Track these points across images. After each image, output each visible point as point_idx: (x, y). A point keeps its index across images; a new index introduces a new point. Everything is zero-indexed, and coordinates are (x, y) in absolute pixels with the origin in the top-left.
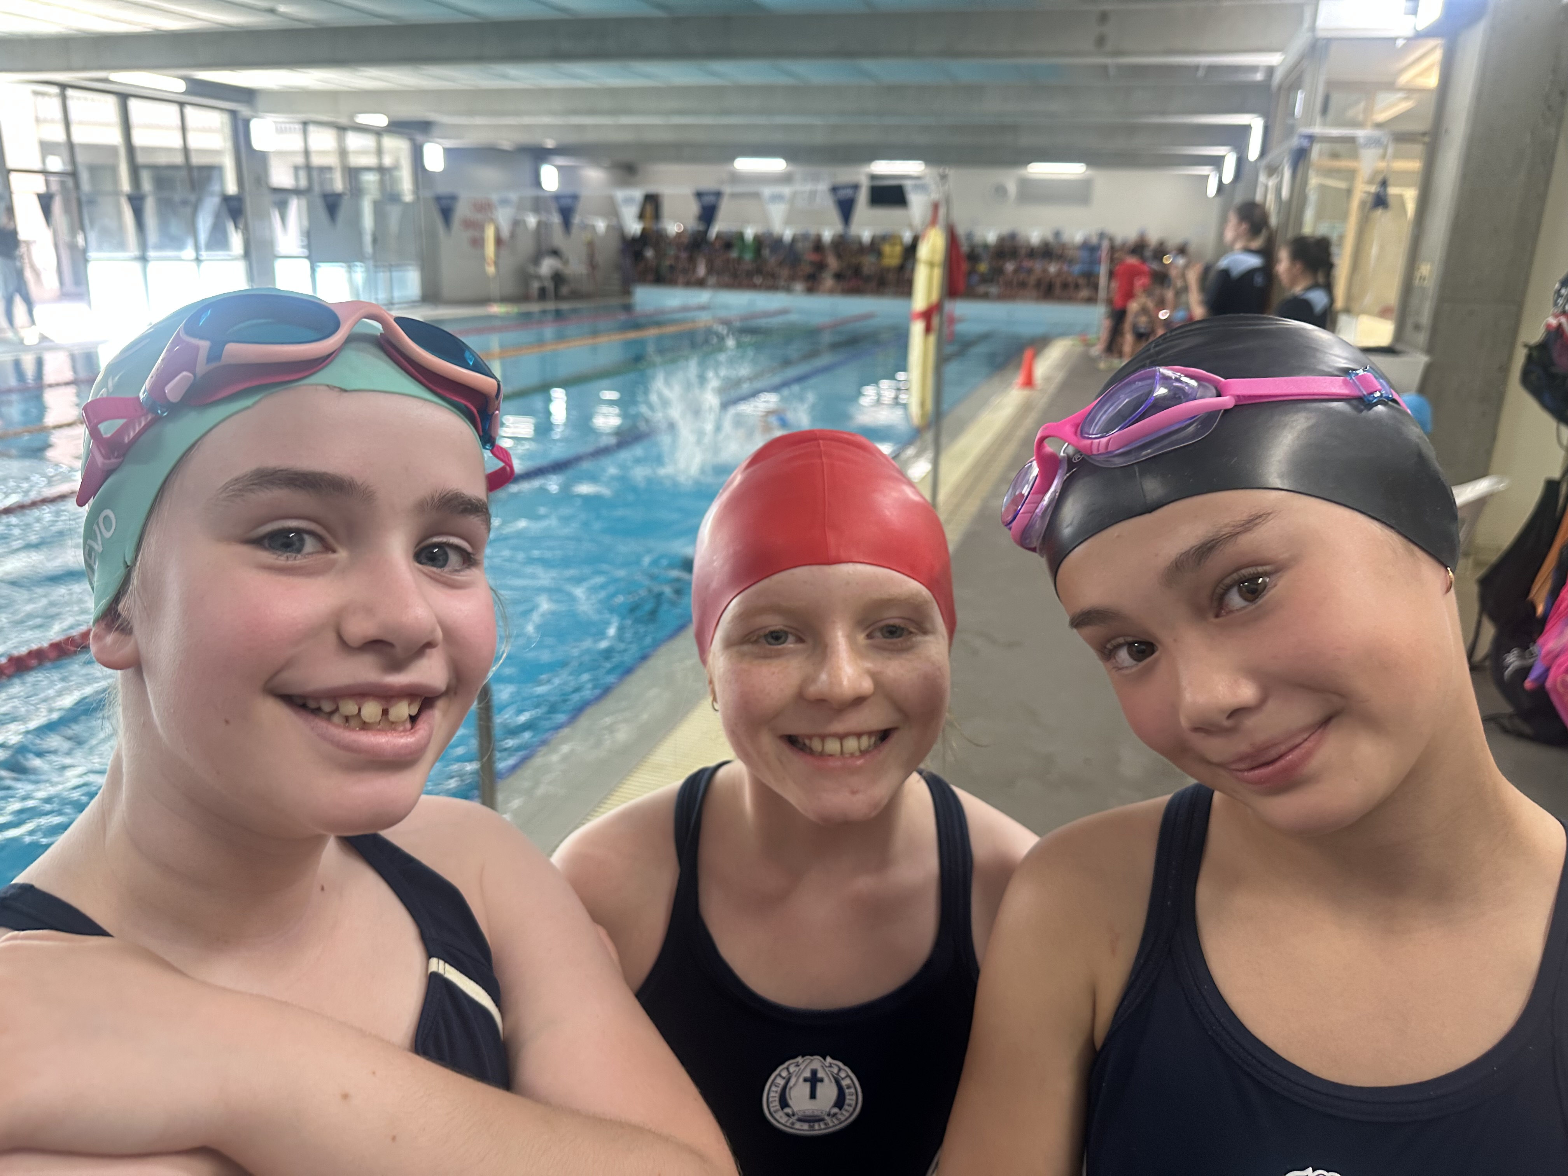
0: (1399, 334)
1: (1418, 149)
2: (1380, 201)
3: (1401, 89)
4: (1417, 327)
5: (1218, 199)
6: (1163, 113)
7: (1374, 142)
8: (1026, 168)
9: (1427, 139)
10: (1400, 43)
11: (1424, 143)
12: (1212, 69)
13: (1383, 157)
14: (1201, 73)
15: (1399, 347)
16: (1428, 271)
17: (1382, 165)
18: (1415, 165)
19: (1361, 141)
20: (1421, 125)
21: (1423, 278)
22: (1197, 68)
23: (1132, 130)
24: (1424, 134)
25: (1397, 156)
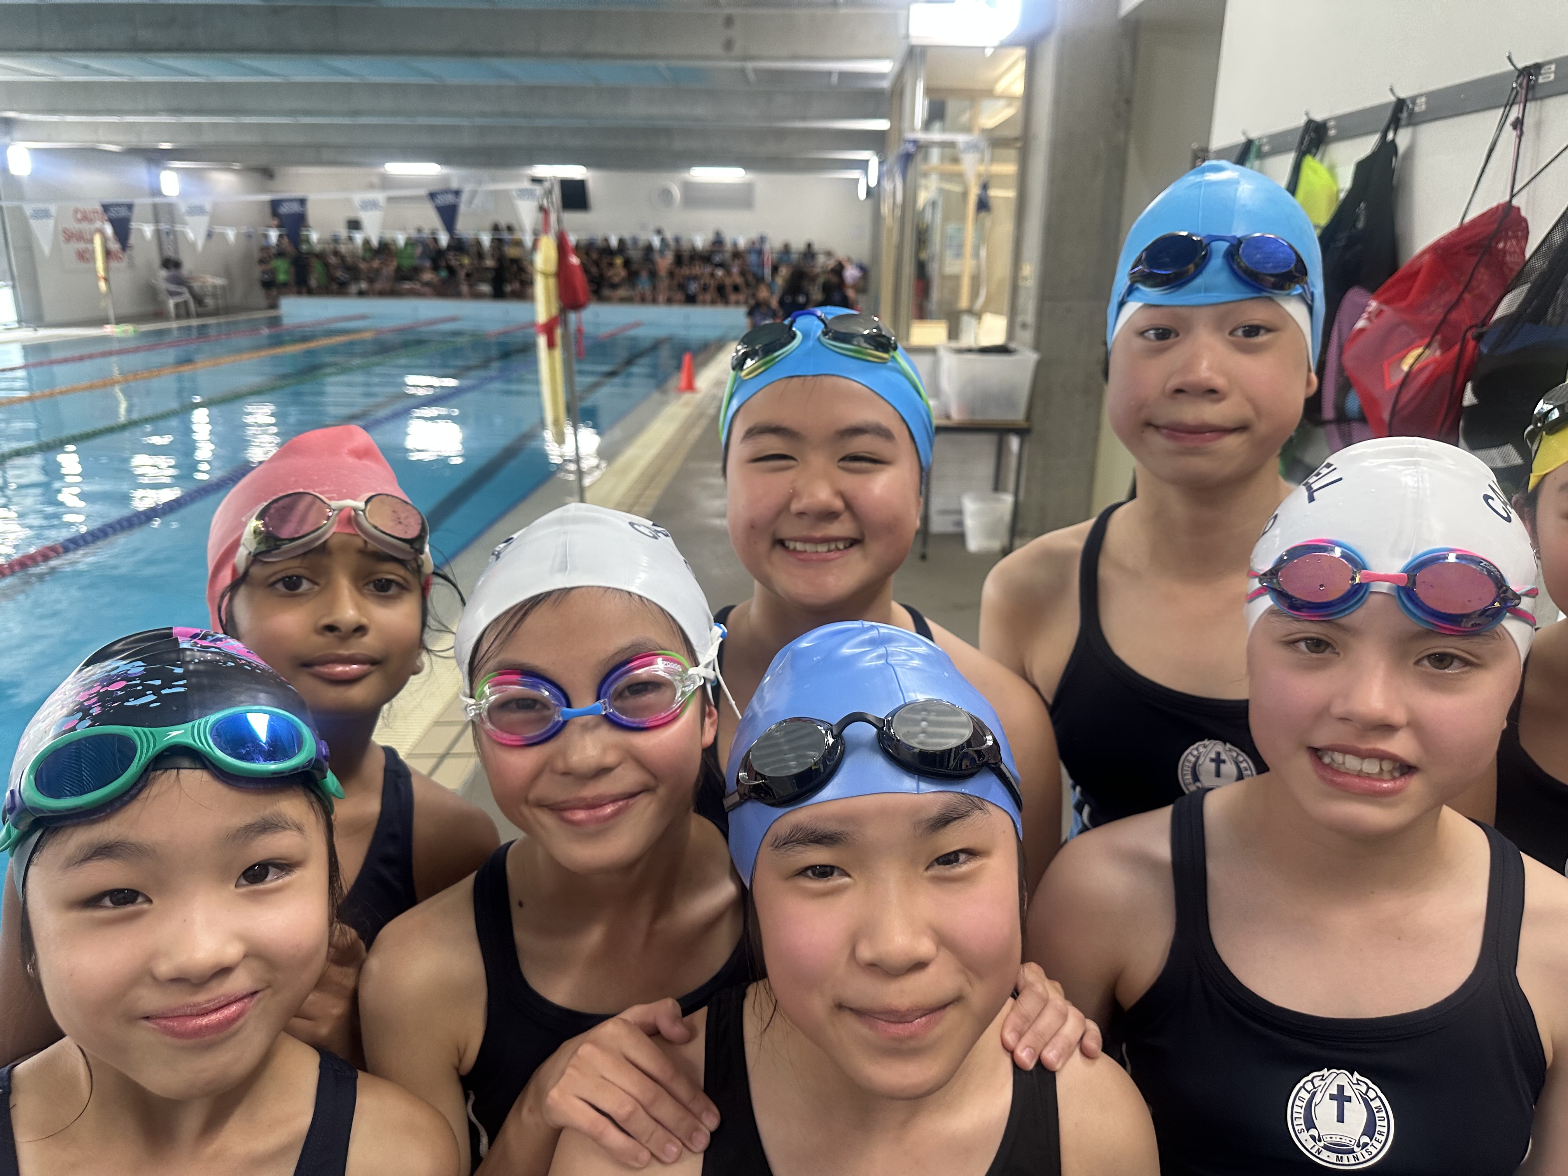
0: (1011, 333)
1: (1012, 153)
2: (983, 205)
3: (1000, 97)
4: (1024, 326)
5: (869, 202)
6: (804, 118)
7: (973, 147)
8: (689, 171)
9: (1019, 145)
10: (989, 52)
11: (1016, 148)
12: (843, 75)
13: (982, 161)
14: (835, 79)
15: (1012, 345)
16: (1029, 270)
17: (982, 168)
18: (1009, 169)
19: (961, 146)
20: (1015, 131)
21: (1026, 278)
22: (829, 73)
23: (782, 134)
24: (1016, 139)
25: (993, 160)
